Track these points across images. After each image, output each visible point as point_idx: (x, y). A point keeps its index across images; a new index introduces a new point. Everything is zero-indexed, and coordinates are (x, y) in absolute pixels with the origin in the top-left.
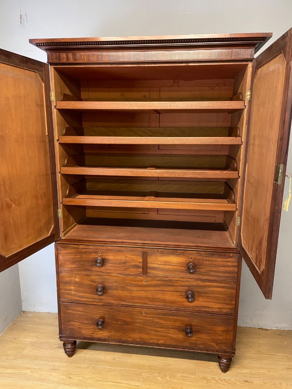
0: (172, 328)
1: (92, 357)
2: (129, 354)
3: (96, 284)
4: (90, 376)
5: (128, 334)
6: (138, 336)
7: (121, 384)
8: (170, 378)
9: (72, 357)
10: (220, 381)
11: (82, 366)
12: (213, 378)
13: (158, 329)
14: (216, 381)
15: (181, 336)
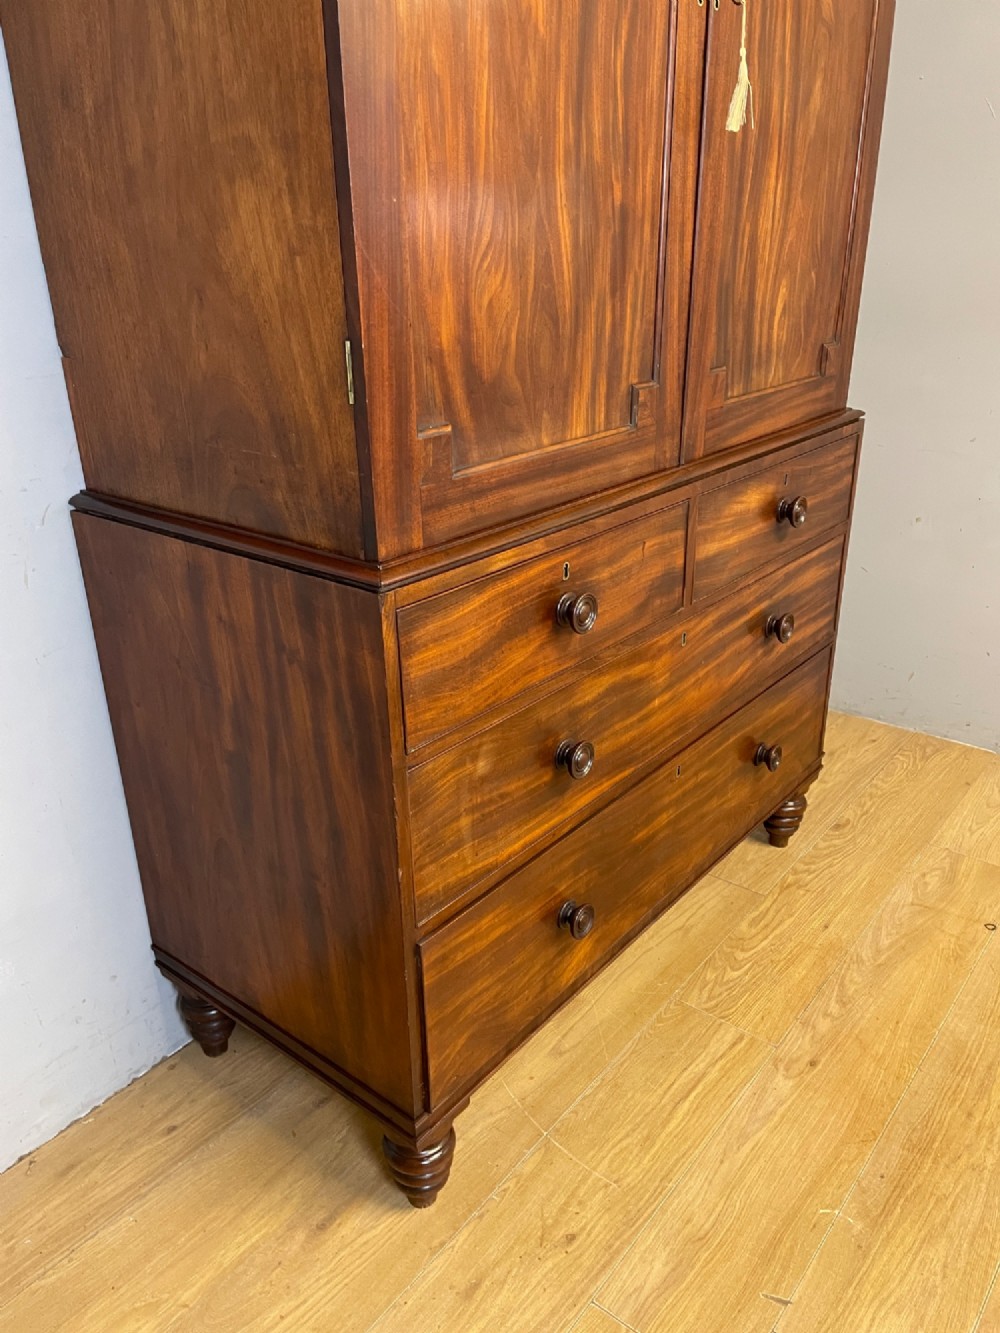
4: (606, 1161)
7: (706, 1081)
8: (743, 950)
10: (813, 866)
11: (525, 1168)
12: (795, 872)
13: (706, 808)
14: (808, 871)
15: (746, 790)
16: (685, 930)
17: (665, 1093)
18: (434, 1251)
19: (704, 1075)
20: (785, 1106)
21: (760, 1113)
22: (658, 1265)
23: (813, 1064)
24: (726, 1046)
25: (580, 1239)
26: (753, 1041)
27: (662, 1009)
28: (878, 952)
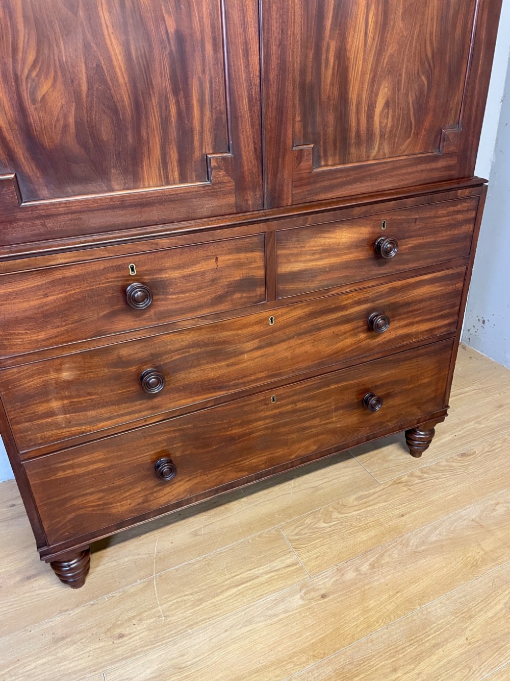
0: (336, 409)
1: (140, 557)
2: (222, 508)
3: (133, 369)
4: (170, 603)
5: (237, 464)
6: (263, 458)
7: (256, 581)
8: (340, 513)
9: (84, 584)
10: (426, 475)
11: (131, 589)
12: (412, 475)
13: (306, 424)
14: (420, 478)
15: (353, 419)
16: (316, 489)
17: (229, 579)
18: (61, 612)
19: (257, 577)
20: (287, 614)
21: (270, 612)
22: (148, 671)
23: (323, 596)
24: (283, 565)
25: (125, 638)
26: (301, 568)
27: (266, 531)
28: (423, 543)
